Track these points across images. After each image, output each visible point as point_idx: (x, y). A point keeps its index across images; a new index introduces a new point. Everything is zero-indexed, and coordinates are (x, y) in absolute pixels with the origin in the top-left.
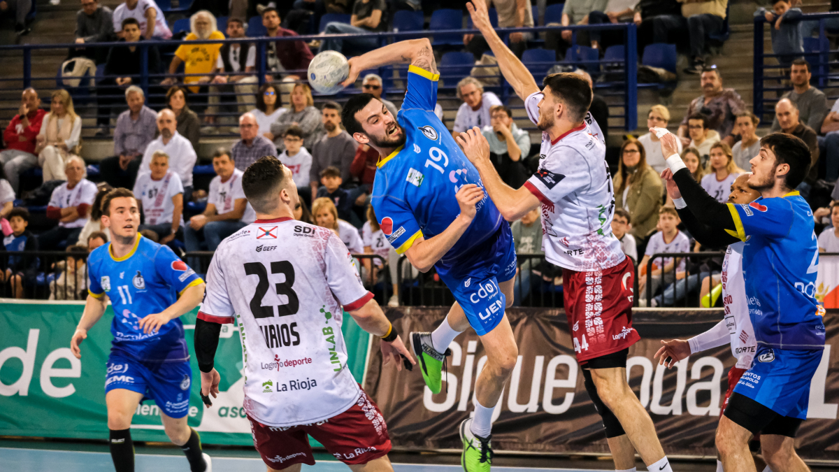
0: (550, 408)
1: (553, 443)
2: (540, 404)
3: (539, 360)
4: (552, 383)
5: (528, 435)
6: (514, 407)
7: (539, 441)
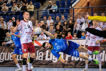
0: (10, 60)
1: (11, 64)
2: (9, 59)
3: (9, 53)
4: (11, 56)
5: (7, 63)
6: (6, 59)
7: (9, 64)
